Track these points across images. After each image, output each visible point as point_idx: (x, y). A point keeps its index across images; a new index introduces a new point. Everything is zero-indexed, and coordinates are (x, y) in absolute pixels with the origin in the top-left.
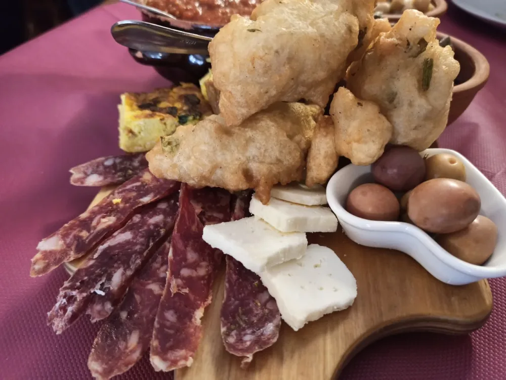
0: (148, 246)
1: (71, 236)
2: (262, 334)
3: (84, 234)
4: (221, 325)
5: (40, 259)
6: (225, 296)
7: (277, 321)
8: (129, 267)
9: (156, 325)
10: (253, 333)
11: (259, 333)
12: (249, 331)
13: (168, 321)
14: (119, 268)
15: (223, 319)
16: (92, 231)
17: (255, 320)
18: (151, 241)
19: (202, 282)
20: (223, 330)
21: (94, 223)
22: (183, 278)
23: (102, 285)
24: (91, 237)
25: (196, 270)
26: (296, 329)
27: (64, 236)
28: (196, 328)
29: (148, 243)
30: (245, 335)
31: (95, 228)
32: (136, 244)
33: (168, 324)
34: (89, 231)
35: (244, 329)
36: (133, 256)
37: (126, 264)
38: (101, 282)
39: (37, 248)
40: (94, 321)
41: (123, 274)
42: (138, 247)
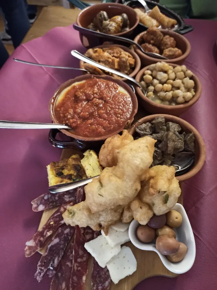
0: (65, 245)
1: (37, 240)
2: (104, 286)
3: (42, 239)
4: (92, 282)
5: (28, 249)
6: (93, 270)
7: (109, 280)
8: (59, 256)
9: (71, 282)
10: (101, 286)
11: (103, 285)
12: (100, 285)
13: (74, 280)
14: (56, 257)
15: (92, 279)
16: (44, 238)
17: (102, 280)
18: (66, 243)
19: (85, 263)
20: (92, 284)
21: (45, 234)
22: (78, 263)
23: (51, 265)
24: (44, 240)
25: (82, 259)
26: (115, 284)
27: (35, 240)
28: (83, 283)
29: (65, 244)
30: (99, 286)
31: (45, 236)
32: (61, 245)
33: (74, 281)
34: (43, 237)
35: (99, 284)
36: (61, 250)
37: (58, 254)
38: (51, 264)
39: (26, 244)
40: (50, 277)
41: (58, 259)
42: (62, 246)
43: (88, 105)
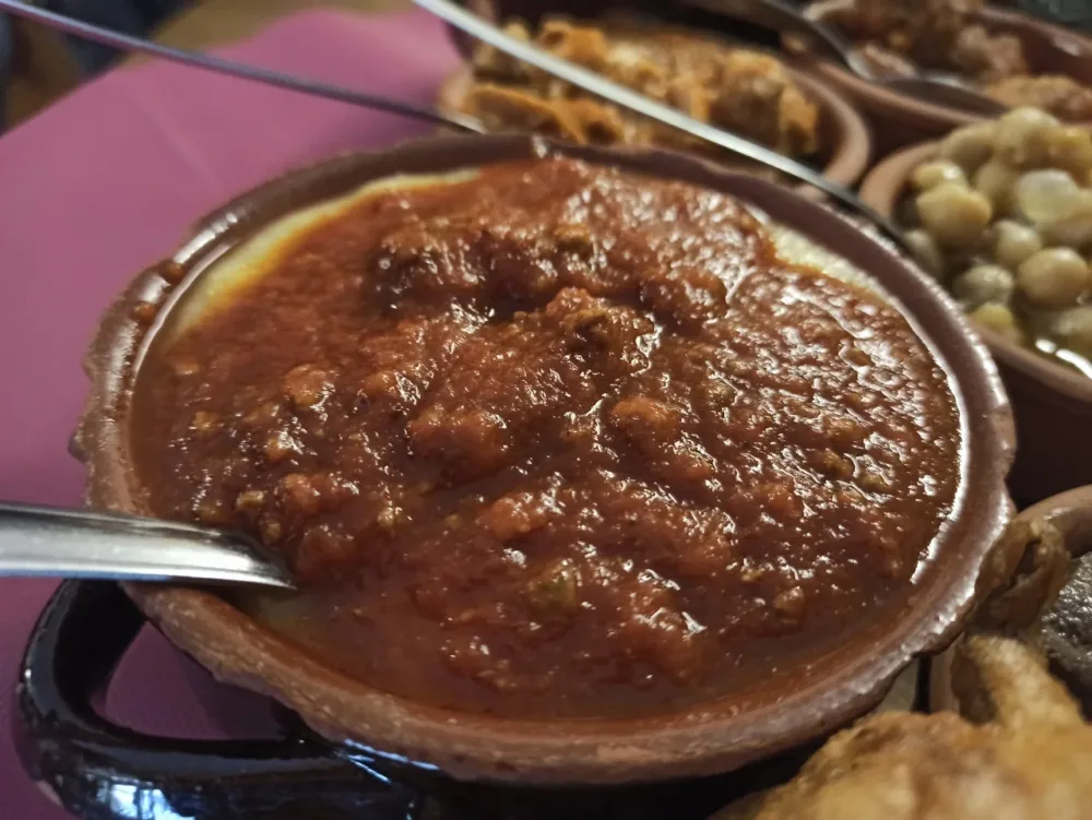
43: (504, 346)
